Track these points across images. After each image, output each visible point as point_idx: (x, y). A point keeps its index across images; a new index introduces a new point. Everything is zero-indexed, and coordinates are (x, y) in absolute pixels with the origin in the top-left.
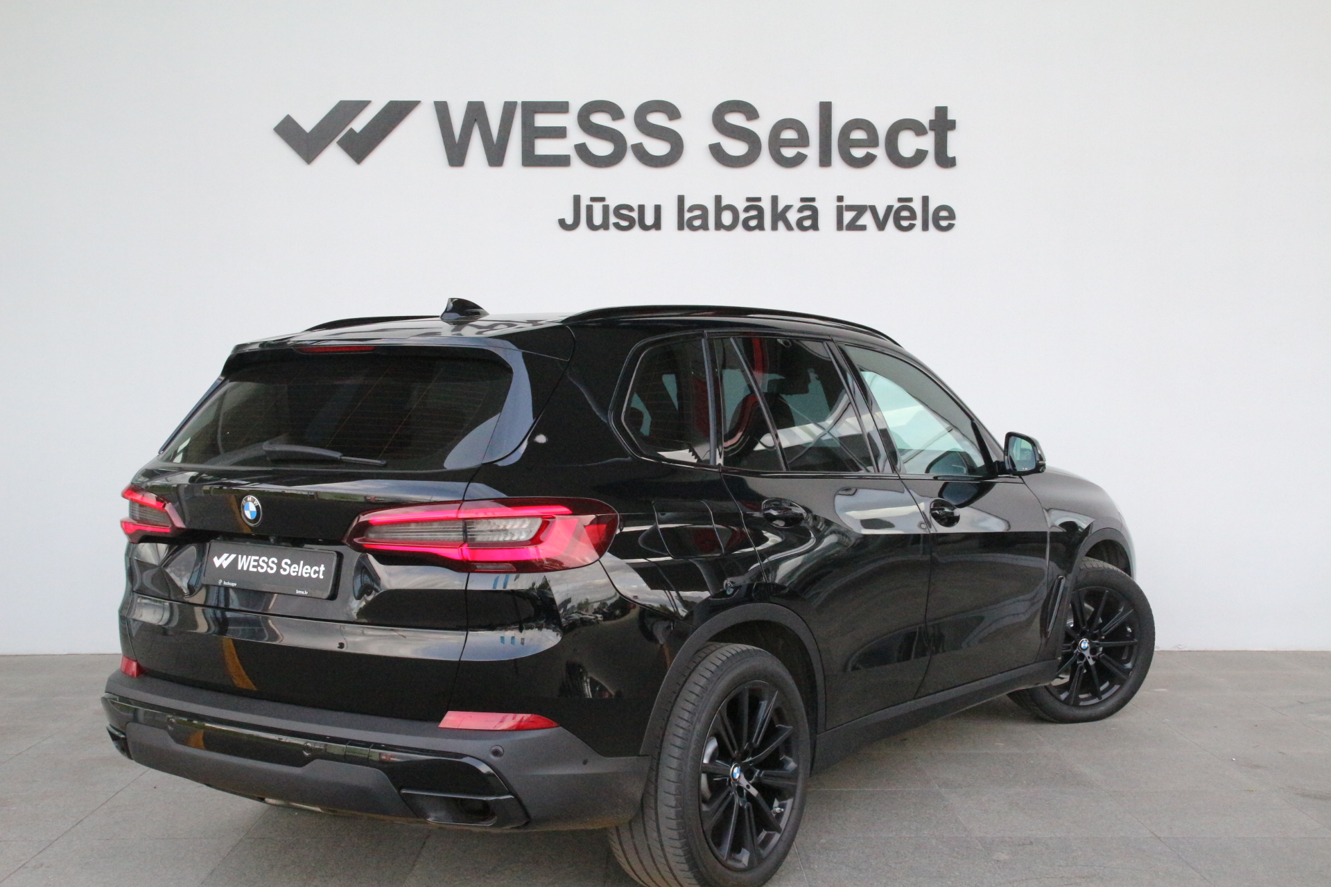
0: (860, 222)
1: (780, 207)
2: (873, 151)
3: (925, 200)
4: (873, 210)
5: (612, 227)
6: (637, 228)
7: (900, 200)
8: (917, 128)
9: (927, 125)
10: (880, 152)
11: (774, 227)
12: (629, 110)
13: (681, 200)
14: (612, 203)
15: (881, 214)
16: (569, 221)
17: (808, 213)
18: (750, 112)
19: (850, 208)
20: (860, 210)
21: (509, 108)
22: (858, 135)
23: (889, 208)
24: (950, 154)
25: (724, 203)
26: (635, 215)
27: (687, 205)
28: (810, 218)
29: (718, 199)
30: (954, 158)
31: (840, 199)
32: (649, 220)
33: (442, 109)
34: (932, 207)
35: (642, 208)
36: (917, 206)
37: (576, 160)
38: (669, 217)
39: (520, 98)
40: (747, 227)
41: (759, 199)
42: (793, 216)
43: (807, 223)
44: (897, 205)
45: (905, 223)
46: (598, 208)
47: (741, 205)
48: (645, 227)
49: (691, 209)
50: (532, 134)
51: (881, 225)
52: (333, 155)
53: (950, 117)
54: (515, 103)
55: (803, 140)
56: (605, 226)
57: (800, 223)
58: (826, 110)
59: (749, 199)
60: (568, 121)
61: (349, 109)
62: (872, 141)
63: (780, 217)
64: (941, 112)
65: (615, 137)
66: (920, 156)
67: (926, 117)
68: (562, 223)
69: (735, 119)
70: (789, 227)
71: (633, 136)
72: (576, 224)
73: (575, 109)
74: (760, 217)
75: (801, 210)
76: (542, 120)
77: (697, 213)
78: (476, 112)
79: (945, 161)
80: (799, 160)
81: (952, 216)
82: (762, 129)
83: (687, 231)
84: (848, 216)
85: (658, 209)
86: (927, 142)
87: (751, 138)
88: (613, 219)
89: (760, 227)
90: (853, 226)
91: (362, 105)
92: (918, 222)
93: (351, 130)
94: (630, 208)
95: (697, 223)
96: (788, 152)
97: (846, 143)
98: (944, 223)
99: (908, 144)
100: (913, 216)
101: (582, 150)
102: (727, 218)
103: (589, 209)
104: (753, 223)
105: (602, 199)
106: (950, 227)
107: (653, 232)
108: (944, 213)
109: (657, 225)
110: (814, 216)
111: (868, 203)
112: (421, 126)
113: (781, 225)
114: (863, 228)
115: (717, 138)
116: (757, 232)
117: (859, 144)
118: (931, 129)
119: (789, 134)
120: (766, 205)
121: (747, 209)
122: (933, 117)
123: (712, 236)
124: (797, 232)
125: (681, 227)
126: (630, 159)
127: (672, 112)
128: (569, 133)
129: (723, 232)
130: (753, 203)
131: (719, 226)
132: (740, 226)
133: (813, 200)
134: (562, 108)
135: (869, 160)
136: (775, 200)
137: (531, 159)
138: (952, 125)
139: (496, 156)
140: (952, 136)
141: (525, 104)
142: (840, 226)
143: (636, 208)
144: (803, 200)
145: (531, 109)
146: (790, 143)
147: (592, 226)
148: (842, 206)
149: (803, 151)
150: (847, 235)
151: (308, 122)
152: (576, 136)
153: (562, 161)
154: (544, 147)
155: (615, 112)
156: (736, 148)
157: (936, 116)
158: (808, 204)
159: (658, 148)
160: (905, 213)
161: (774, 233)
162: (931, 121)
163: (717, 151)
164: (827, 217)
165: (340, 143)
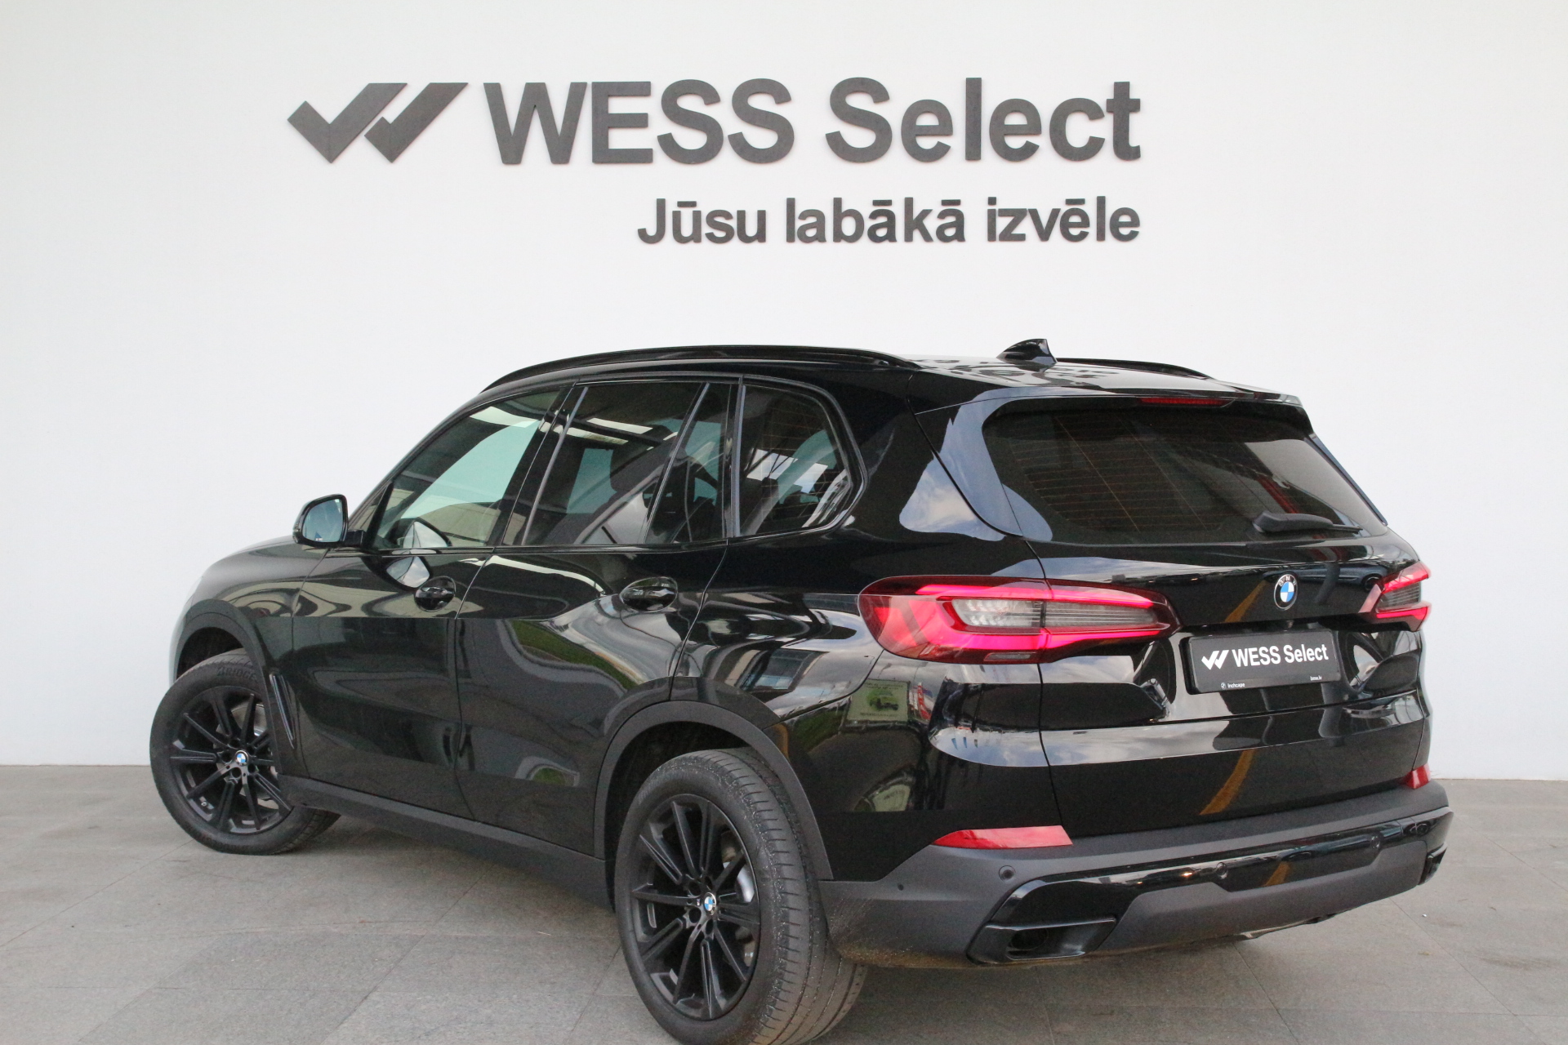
0: (1018, 231)
1: (916, 212)
2: (1033, 140)
3: (1101, 202)
4: (1034, 214)
5: (704, 239)
6: (736, 240)
7: (1069, 202)
8: (1091, 110)
9: (1103, 106)
10: (1043, 141)
11: (909, 238)
12: (726, 92)
13: (791, 204)
14: (705, 209)
15: (1044, 220)
16: (652, 231)
17: (951, 219)
18: (879, 93)
19: (1004, 213)
20: (1018, 215)
21: (577, 91)
22: (1016, 119)
23: (1055, 212)
24: (1133, 143)
25: (845, 208)
26: (733, 223)
27: (798, 211)
28: (954, 226)
29: (838, 203)
30: (1138, 148)
31: (992, 201)
32: (751, 229)
33: (494, 93)
34: (1109, 212)
35: (741, 215)
36: (1090, 209)
37: (659, 155)
38: (777, 226)
39: (590, 77)
40: (874, 238)
41: (889, 203)
42: (932, 224)
43: (950, 232)
44: (1064, 208)
45: (1075, 232)
46: (687, 215)
47: (866, 210)
48: (746, 239)
49: (803, 216)
50: (605, 123)
51: (1044, 234)
52: (361, 151)
53: (1133, 95)
54: (584, 85)
55: (945, 127)
56: (696, 237)
57: (940, 232)
58: (974, 88)
59: (876, 203)
60: (650, 106)
61: (379, 94)
62: (1034, 127)
63: (915, 224)
64: (1122, 89)
65: (708, 126)
66: (1094, 146)
67: (1101, 95)
68: (642, 234)
70: (927, 237)
71: (730, 124)
72: (660, 235)
73: (658, 91)
74: (891, 224)
75: (942, 215)
76: (618, 106)
77: (811, 220)
78: (536, 96)
79: (1126, 151)
80: (940, 152)
81: (1135, 222)
82: (893, 113)
83: (798, 243)
84: (1002, 223)
85: (762, 216)
86: (1104, 128)
87: (878, 125)
88: (706, 229)
89: (891, 237)
90: (1008, 236)
91: (396, 89)
92: (1092, 230)
93: (383, 119)
94: (728, 216)
95: (811, 233)
96: (927, 143)
97: (1000, 130)
98: (1125, 231)
99: (1079, 130)
100: (1085, 222)
101: (667, 142)
102: (849, 227)
103: (677, 216)
104: (882, 233)
105: (693, 204)
106: (1133, 235)
107: (756, 245)
108: (1125, 219)
109: (761, 236)
110: (959, 224)
111: (1028, 207)
112: (472, 112)
113: (917, 234)
114: (1022, 238)
115: (837, 126)
116: (886, 244)
117: (1016, 131)
118: (1110, 111)
119: (928, 120)
120: (898, 210)
121: (874, 216)
122: (1111, 96)
123: (830, 248)
124: (937, 243)
125: (790, 238)
126: (727, 153)
127: (781, 94)
128: (651, 121)
129: (843, 244)
130: (882, 208)
131: (839, 236)
132: (865, 238)
133: (957, 202)
134: (641, 89)
135: (1029, 151)
136: (909, 203)
137: (603, 154)
138: (1135, 106)
139: (560, 151)
140: (1134, 119)
141: (596, 85)
142: (991, 236)
143: (735, 215)
144: (945, 203)
145: (605, 91)
146: (928, 131)
147: (680, 238)
148: (995, 210)
149: (945, 140)
150: (999, 245)
151: (330, 111)
152: (660, 124)
153: (642, 157)
154: (620, 139)
155: (709, 95)
156: (861, 138)
157: (1115, 95)
158: (951, 208)
159: (762, 139)
160: (1075, 219)
161: (909, 245)
162: (1109, 101)
163: (836, 142)
164: (976, 224)
165: (369, 137)
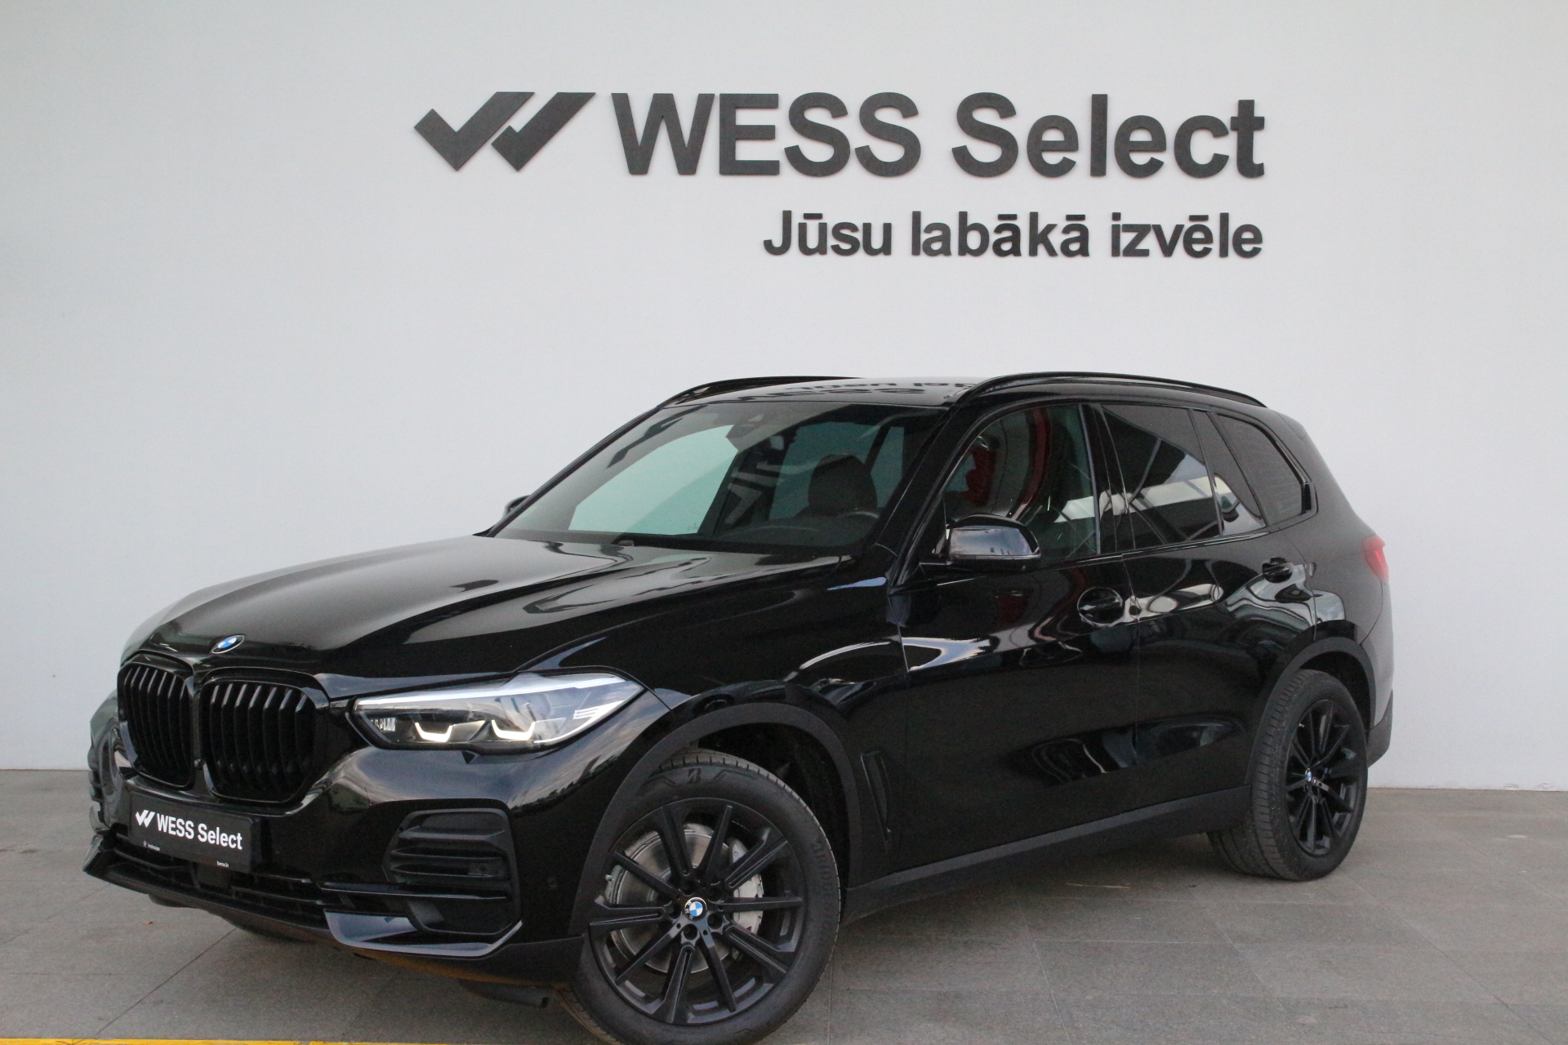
0: (1142, 246)
1: (1041, 227)
2: (1158, 156)
3: (1224, 218)
4: (1158, 230)
5: (830, 251)
6: (861, 253)
7: (1192, 218)
8: (1215, 127)
9: (1227, 123)
10: (1167, 157)
11: (1033, 252)
12: (854, 105)
13: (917, 217)
14: (831, 221)
15: (1168, 235)
16: (777, 243)
17: (1075, 234)
18: (1005, 108)
19: (1129, 228)
20: (1141, 231)
21: (704, 102)
22: (1140, 136)
23: (1179, 228)
24: (1257, 160)
25: (971, 221)
26: (859, 236)
27: (924, 224)
28: (1078, 241)
29: (963, 216)
30: (1261, 166)
31: (1116, 216)
32: (877, 242)
33: (621, 103)
34: (1233, 228)
35: (867, 228)
36: (1213, 225)
37: (786, 168)
38: (902, 238)
39: (718, 89)
40: (999, 252)
41: (1014, 217)
42: (1056, 239)
43: (1074, 247)
44: (1188, 225)
45: (1198, 248)
46: (813, 227)
47: (991, 224)
48: (871, 251)
49: (930, 229)
50: (732, 134)
51: (1167, 250)
52: (487, 159)
53: (1258, 113)
54: (711, 97)
55: (1071, 143)
56: (821, 249)
57: (1065, 247)
58: (1099, 105)
59: (1001, 217)
60: (778, 118)
61: (506, 103)
62: (1158, 144)
63: (1040, 239)
64: (1246, 107)
65: (835, 139)
66: (1218, 163)
67: (1226, 113)
68: (768, 245)
69: (986, 116)
70: (1051, 252)
71: (857, 137)
72: (785, 247)
73: (786, 103)
74: (1015, 239)
75: (1066, 230)
76: (746, 117)
77: (937, 233)
78: (663, 107)
79: (1250, 169)
80: (1065, 167)
81: (1258, 238)
82: (1019, 128)
83: (923, 257)
84: (1126, 239)
85: (887, 228)
86: (1228, 146)
87: (1005, 141)
88: (831, 241)
89: (1015, 251)
90: (1132, 251)
91: (523, 98)
92: (1215, 246)
93: (510, 128)
94: (853, 228)
95: (936, 246)
96: (1052, 158)
97: (1125, 146)
98: (1247, 248)
99: (1203, 147)
100: (1208, 238)
101: (794, 155)
102: (974, 240)
103: (803, 228)
104: (1006, 247)
105: (819, 216)
106: (1256, 252)
107: (881, 257)
108: (1247, 235)
109: (886, 249)
110: (1084, 239)
111: (1152, 222)
112: (594, 123)
113: (1041, 249)
114: (1145, 253)
115: (962, 140)
116: (1011, 258)
117: (1141, 147)
118: (1234, 128)
119: (1053, 136)
120: (1023, 224)
121: (999, 230)
122: (1235, 114)
123: (955, 261)
124: (1061, 258)
125: (916, 251)
126: (854, 166)
127: (908, 108)
128: (779, 133)
129: (968, 258)
130: (1007, 222)
131: (964, 250)
132: (990, 251)
133: (1082, 217)
134: (769, 102)
135: (1154, 167)
136: (1034, 217)
137: (730, 166)
138: (1260, 124)
139: (687, 162)
140: (1258, 137)
141: (724, 97)
142: (1115, 251)
143: (860, 227)
144: (1069, 218)
145: (733, 103)
146: (1054, 147)
147: (805, 250)
148: (1119, 225)
149: (1070, 156)
150: (1122, 260)
151: (457, 119)
152: (787, 137)
153: (768, 168)
154: (747, 151)
155: (837, 108)
156: (986, 153)
157: (1240, 112)
158: (1076, 223)
159: (889, 152)
160: (1198, 235)
161: (1033, 259)
162: (1233, 119)
163: (962, 157)
164: (1100, 239)
165: (496, 145)
